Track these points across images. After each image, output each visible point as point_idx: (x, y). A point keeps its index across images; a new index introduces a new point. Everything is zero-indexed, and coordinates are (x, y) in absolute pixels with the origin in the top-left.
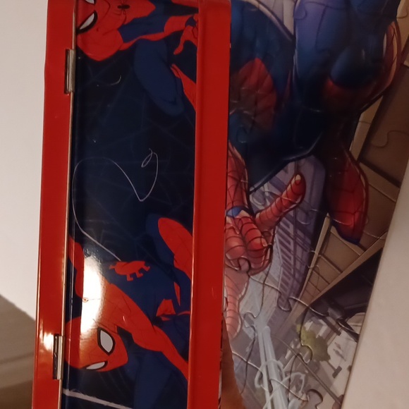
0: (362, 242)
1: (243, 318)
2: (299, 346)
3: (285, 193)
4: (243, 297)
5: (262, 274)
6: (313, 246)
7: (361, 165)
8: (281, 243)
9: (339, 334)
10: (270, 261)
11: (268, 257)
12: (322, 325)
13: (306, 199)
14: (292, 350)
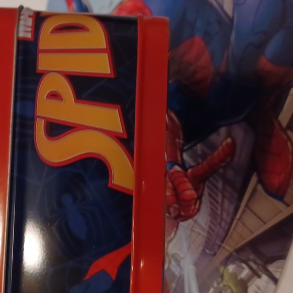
0: (286, 199)
1: (170, 257)
2: (221, 285)
3: (216, 153)
4: (172, 240)
5: (190, 221)
6: (240, 199)
7: (289, 132)
8: (210, 195)
9: (259, 277)
10: (198, 210)
11: (197, 206)
12: (243, 268)
13: (236, 158)
14: (216, 288)
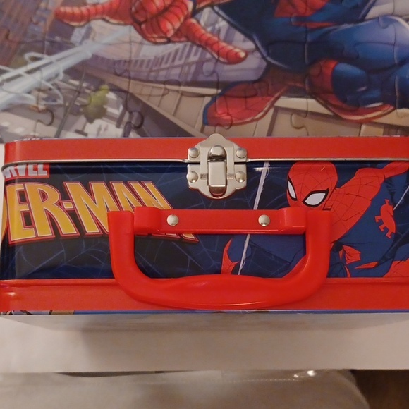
0: (207, 128)
1: (87, 26)
2: (88, 91)
3: (224, 44)
4: (107, 21)
5: (139, 38)
6: (188, 84)
7: (272, 111)
8: (177, 51)
9: (118, 126)
10: (156, 43)
11: (158, 40)
12: (118, 108)
13: (227, 67)
14: (81, 86)
